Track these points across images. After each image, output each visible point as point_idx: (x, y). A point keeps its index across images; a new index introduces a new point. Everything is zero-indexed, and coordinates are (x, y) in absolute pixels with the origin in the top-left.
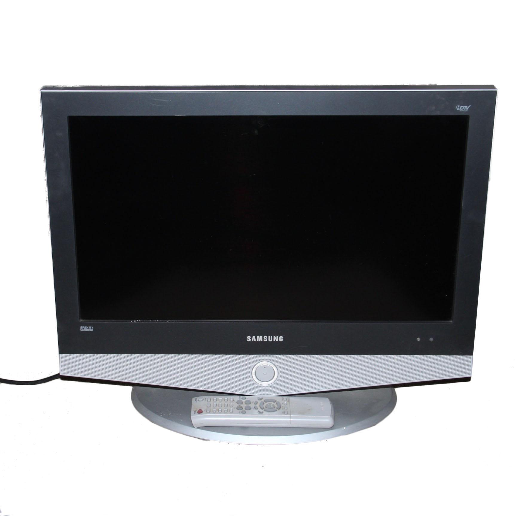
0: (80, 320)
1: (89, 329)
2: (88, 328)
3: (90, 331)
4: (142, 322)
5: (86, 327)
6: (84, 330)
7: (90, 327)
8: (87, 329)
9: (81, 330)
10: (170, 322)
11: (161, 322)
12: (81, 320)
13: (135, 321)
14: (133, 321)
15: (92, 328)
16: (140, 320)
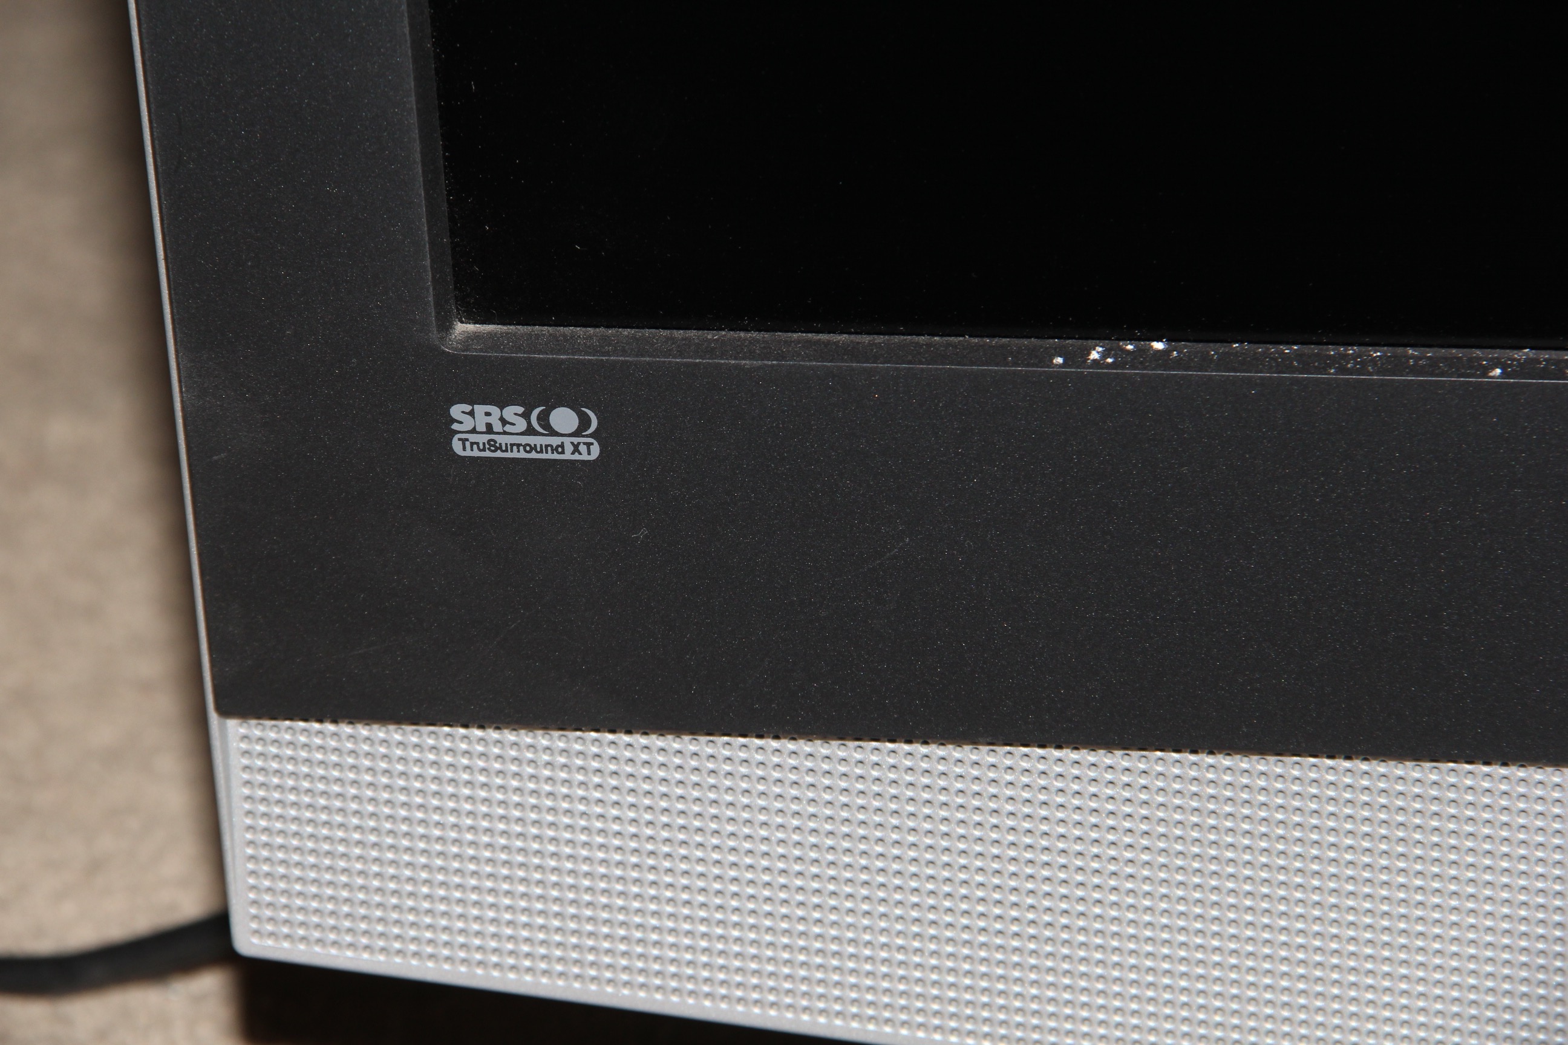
0: (445, 326)
1: (554, 433)
2: (544, 419)
3: (568, 456)
4: (1178, 364)
5: (512, 412)
6: (493, 446)
7: (564, 419)
8: (530, 431)
9: (457, 446)
10: (1527, 369)
11: (1416, 370)
12: (462, 328)
13: (1094, 355)
14: (1076, 358)
15: (584, 422)
16: (1158, 346)
